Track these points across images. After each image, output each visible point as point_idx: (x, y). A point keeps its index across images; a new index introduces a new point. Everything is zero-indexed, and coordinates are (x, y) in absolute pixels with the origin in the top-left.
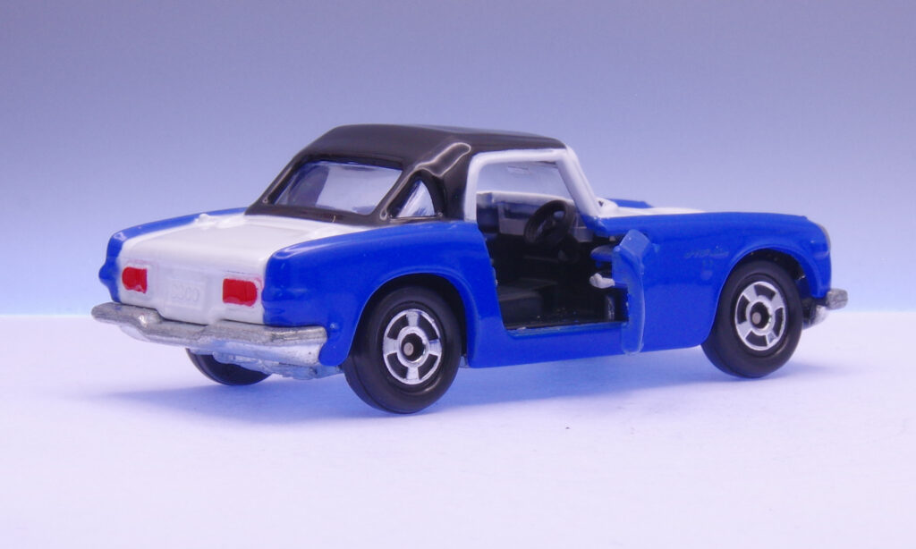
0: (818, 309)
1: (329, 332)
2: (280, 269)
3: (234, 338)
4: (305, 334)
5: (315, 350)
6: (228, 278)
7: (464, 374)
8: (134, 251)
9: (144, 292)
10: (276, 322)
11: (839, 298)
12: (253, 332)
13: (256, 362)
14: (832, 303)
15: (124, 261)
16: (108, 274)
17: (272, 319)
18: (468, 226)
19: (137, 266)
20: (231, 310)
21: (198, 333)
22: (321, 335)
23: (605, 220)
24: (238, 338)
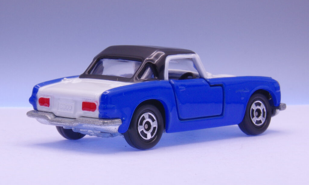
0: (276, 110)
1: (123, 121)
2: (104, 98)
3: (88, 123)
4: (115, 121)
5: (117, 127)
6: (84, 101)
7: (164, 135)
8: (43, 92)
9: (48, 106)
10: (104, 117)
11: (284, 106)
12: (96, 121)
13: (87, 131)
14: (282, 108)
15: (39, 95)
16: (33, 100)
17: (103, 116)
18: (166, 82)
19: (45, 97)
20: (85, 113)
21: (73, 121)
22: (120, 122)
23: (209, 79)
24: (90, 123)
